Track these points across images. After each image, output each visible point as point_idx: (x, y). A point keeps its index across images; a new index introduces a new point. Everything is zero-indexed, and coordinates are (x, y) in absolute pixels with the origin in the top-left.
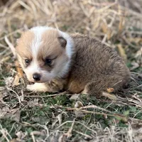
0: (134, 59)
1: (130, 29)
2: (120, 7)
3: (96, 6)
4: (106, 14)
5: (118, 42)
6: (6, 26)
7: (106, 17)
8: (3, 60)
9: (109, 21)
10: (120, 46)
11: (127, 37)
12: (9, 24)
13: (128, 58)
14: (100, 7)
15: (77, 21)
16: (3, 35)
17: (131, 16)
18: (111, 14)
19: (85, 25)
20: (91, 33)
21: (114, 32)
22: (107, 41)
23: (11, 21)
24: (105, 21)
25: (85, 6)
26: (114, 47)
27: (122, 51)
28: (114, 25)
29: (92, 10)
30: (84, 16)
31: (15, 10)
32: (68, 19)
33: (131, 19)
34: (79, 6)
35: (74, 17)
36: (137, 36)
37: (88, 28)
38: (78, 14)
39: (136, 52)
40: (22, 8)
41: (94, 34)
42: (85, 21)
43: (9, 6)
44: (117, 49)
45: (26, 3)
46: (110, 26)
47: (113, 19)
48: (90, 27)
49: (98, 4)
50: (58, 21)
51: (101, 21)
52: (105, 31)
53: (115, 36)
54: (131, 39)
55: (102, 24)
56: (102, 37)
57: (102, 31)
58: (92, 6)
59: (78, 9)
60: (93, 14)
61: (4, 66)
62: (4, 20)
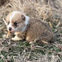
0: (55, 28)
1: (54, 16)
2: (50, 7)
3: (40, 6)
4: (44, 10)
5: (49, 21)
6: (3, 14)
7: (44, 11)
8: (2, 28)
9: (45, 13)
10: (50, 22)
11: (53, 19)
12: (5, 13)
13: (53, 27)
14: (42, 7)
15: (33, 12)
16: (2, 18)
17: (55, 10)
18: (47, 10)
19: (36, 14)
20: (38, 17)
21: (48, 17)
22: (44, 21)
23: (6, 12)
24: (44, 12)
25: (36, 6)
26: (47, 23)
27: (51, 25)
28: (47, 14)
29: (39, 8)
30: (35, 10)
31: (7, 7)
32: (29, 11)
33: (55, 12)
34: (33, 6)
35: (31, 10)
36: (57, 19)
37: (37, 15)
38: (33, 10)
39: (56, 25)
40: (10, 6)
41: (39, 18)
42: (36, 12)
43: (5, 6)
44: (49, 24)
45: (12, 4)
46: (46, 14)
47: (47, 12)
48: (38, 15)
49: (41, 5)
50: (25, 12)
51: (42, 12)
52: (44, 16)
53: (48, 19)
54: (54, 20)
55: (42, 14)
56: (43, 19)
57: (42, 16)
58: (39, 6)
59: (33, 7)
60: (39, 10)
61: (2, 30)
62: (3, 11)
